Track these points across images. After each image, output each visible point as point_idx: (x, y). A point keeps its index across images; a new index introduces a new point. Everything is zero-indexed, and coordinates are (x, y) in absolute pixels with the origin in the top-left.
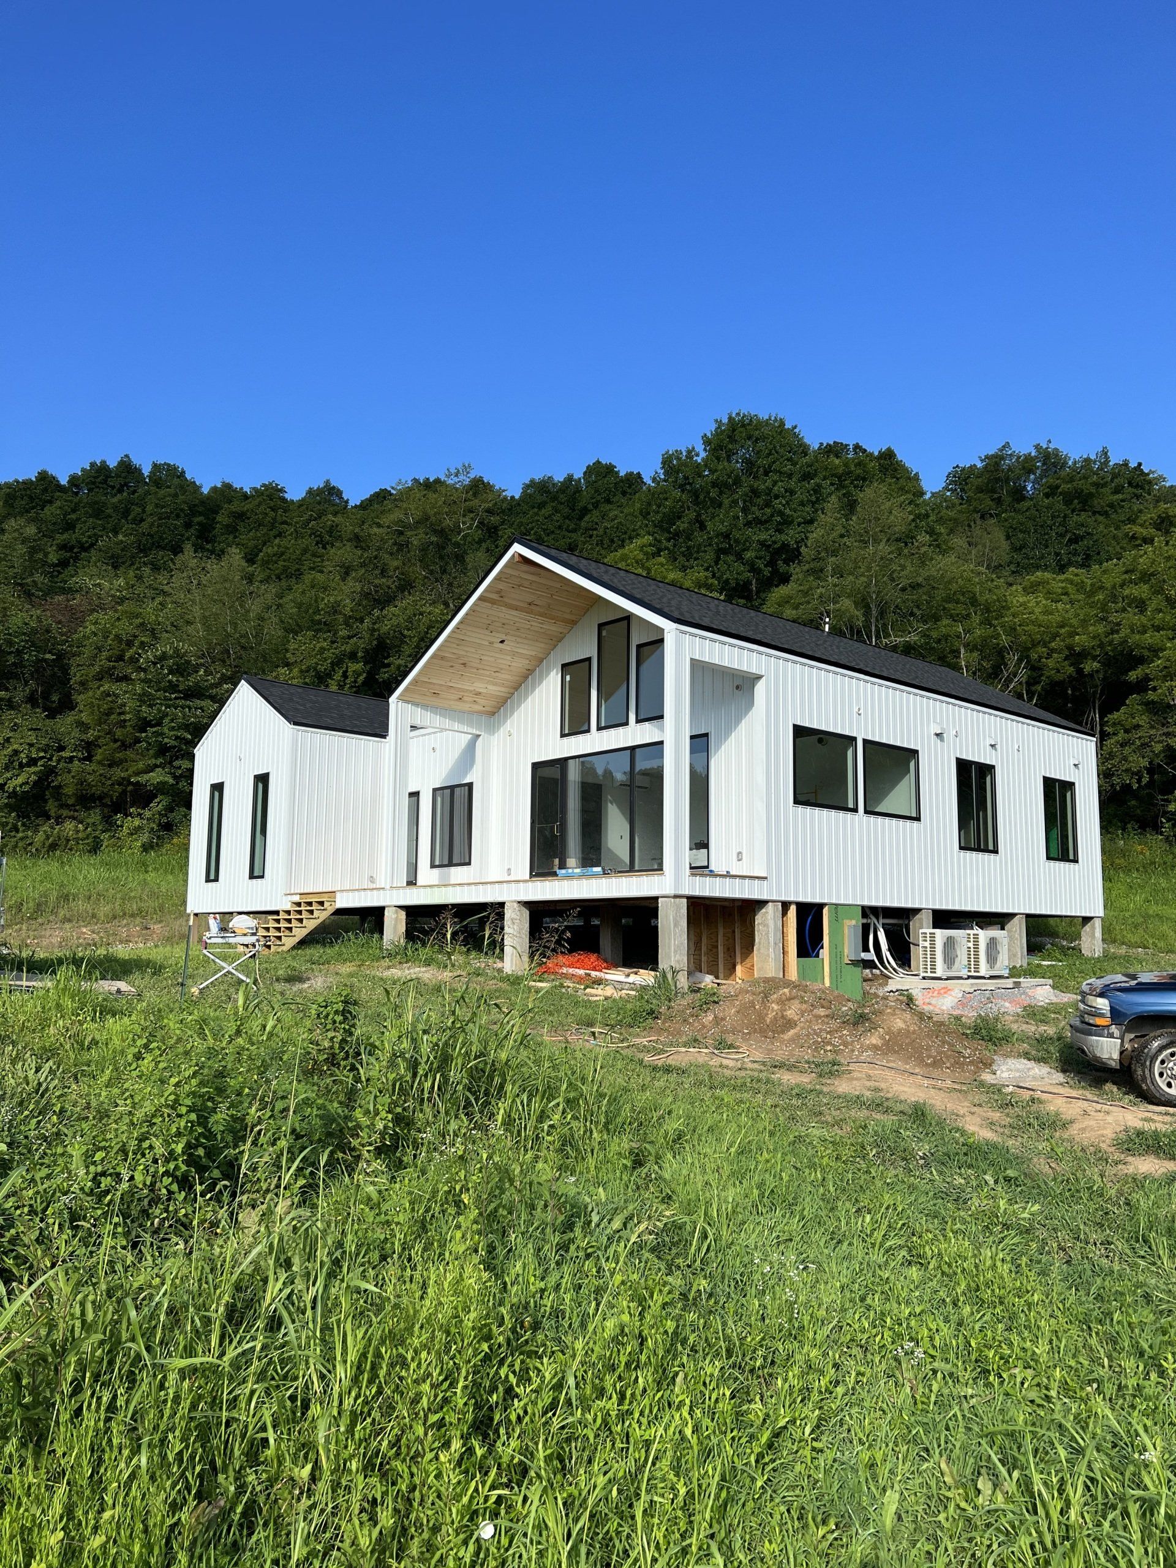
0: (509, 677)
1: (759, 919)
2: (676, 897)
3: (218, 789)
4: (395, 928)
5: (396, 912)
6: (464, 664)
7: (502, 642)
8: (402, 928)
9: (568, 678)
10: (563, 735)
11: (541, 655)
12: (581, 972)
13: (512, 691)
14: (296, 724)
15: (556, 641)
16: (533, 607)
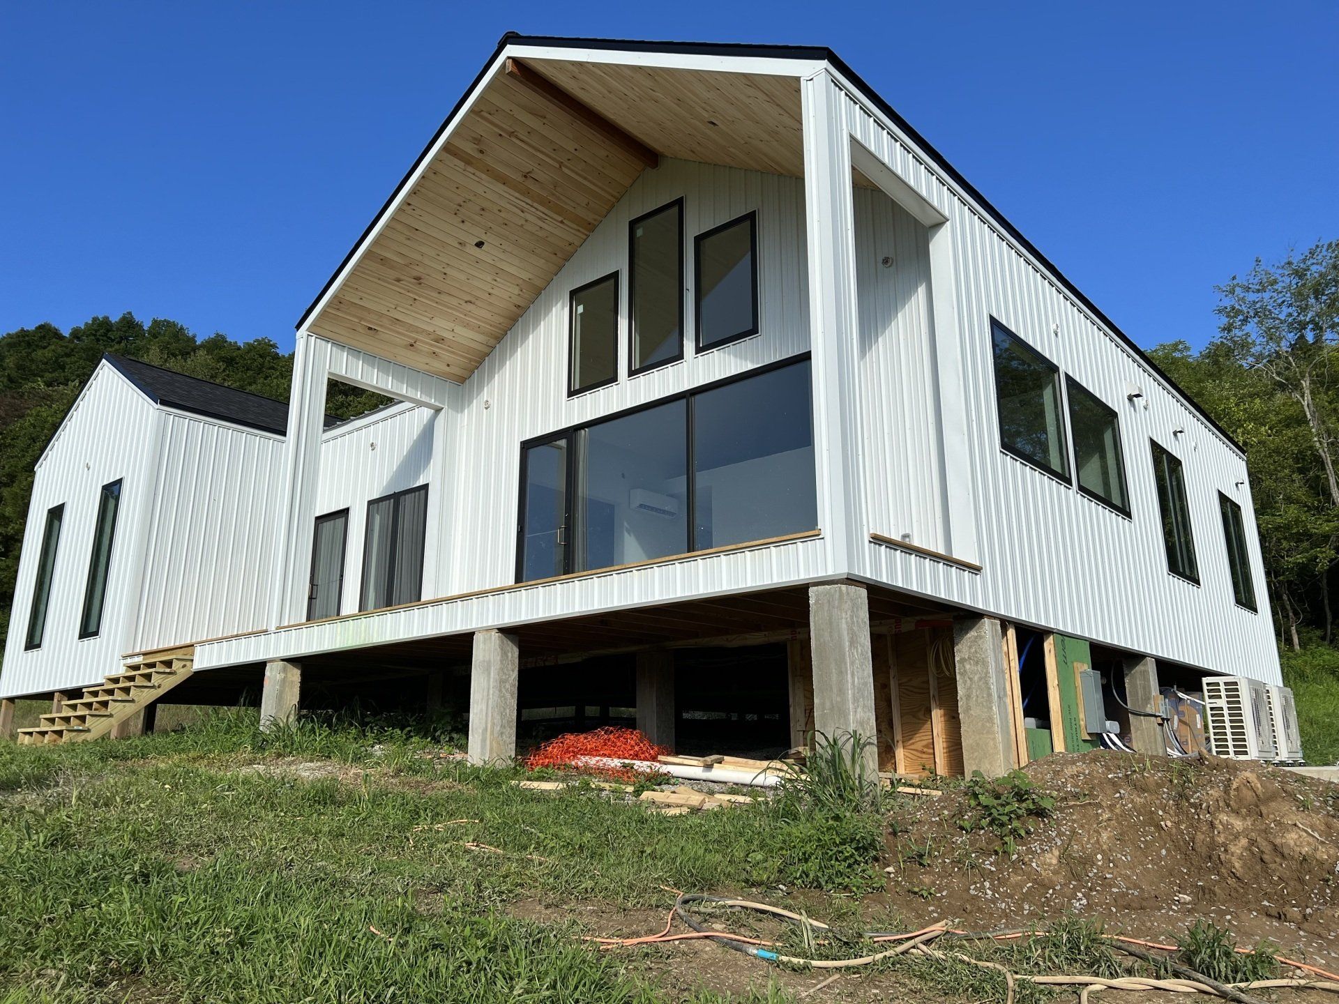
0: (488, 315)
1: (962, 650)
2: (851, 581)
3: (56, 514)
4: (280, 697)
5: (285, 670)
6: (418, 278)
7: (480, 244)
8: (293, 697)
9: (581, 309)
10: (571, 393)
11: (538, 282)
12: (616, 763)
13: (492, 342)
14: (164, 403)
15: (563, 257)
16: (530, 184)
